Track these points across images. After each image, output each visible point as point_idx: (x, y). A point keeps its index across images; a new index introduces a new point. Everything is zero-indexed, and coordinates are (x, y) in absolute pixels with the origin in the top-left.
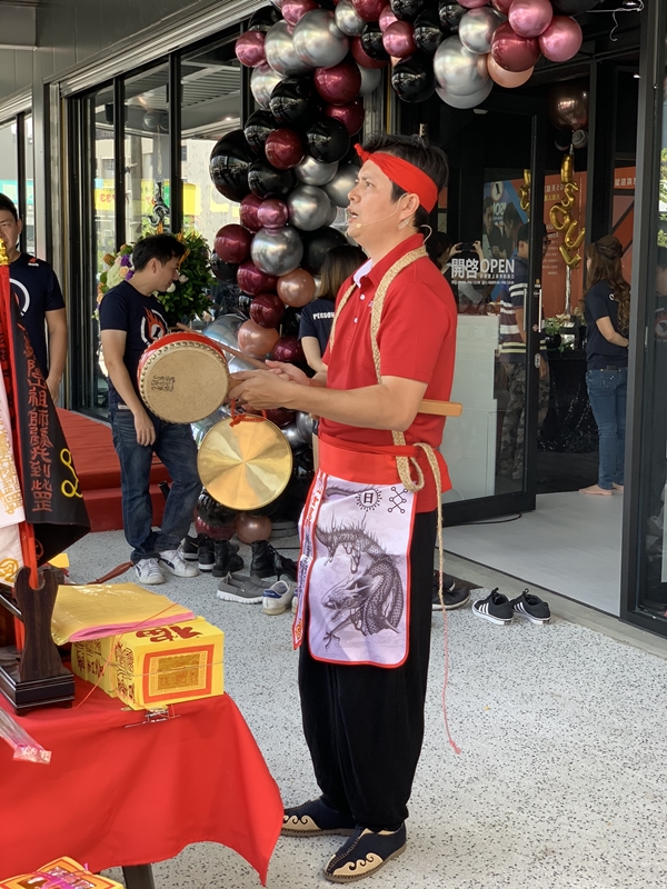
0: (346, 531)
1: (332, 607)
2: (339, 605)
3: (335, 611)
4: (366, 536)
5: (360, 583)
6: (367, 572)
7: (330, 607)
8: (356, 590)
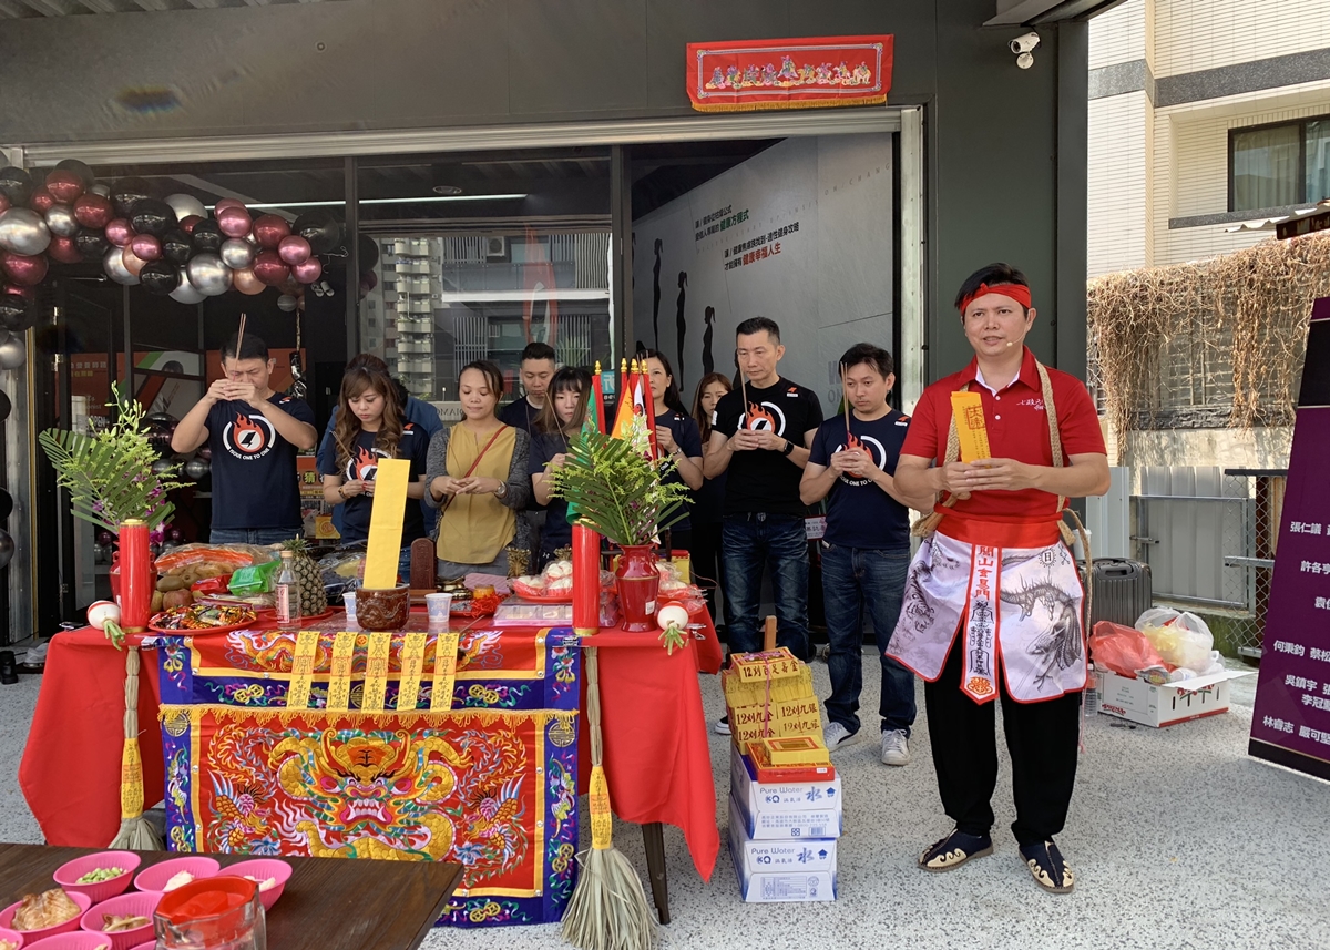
0: (1038, 587)
1: (1041, 653)
2: (1047, 650)
3: (1044, 656)
4: (1054, 588)
5: (1057, 627)
6: (1062, 616)
7: (1038, 653)
8: (1056, 633)
